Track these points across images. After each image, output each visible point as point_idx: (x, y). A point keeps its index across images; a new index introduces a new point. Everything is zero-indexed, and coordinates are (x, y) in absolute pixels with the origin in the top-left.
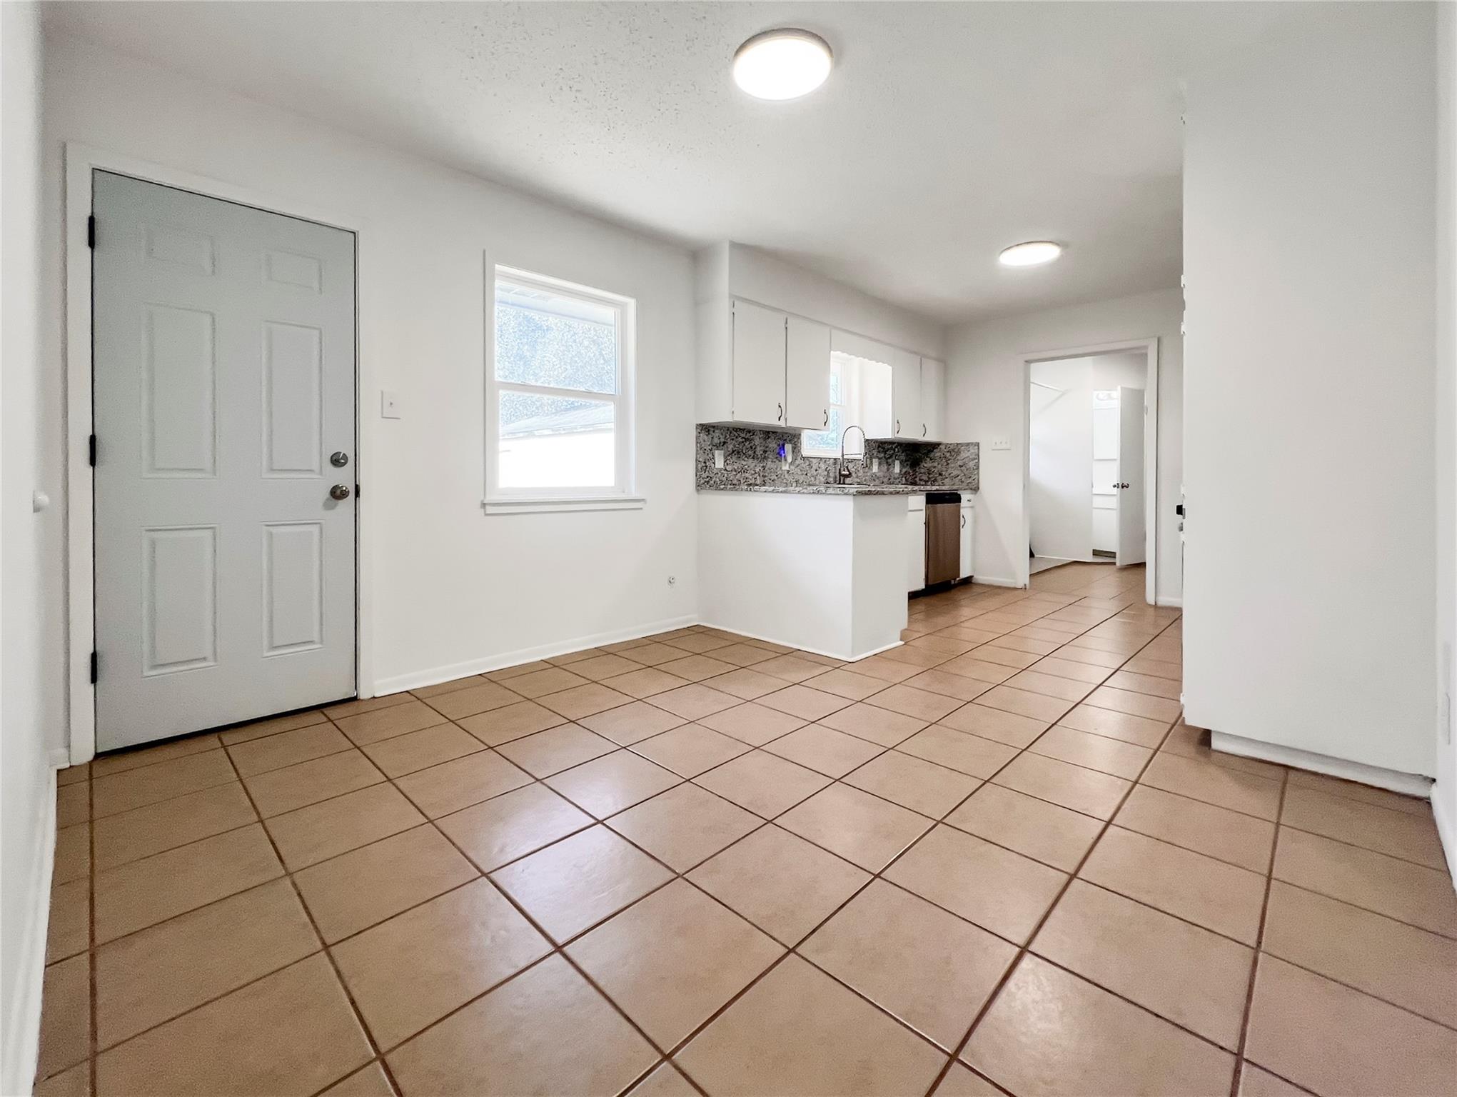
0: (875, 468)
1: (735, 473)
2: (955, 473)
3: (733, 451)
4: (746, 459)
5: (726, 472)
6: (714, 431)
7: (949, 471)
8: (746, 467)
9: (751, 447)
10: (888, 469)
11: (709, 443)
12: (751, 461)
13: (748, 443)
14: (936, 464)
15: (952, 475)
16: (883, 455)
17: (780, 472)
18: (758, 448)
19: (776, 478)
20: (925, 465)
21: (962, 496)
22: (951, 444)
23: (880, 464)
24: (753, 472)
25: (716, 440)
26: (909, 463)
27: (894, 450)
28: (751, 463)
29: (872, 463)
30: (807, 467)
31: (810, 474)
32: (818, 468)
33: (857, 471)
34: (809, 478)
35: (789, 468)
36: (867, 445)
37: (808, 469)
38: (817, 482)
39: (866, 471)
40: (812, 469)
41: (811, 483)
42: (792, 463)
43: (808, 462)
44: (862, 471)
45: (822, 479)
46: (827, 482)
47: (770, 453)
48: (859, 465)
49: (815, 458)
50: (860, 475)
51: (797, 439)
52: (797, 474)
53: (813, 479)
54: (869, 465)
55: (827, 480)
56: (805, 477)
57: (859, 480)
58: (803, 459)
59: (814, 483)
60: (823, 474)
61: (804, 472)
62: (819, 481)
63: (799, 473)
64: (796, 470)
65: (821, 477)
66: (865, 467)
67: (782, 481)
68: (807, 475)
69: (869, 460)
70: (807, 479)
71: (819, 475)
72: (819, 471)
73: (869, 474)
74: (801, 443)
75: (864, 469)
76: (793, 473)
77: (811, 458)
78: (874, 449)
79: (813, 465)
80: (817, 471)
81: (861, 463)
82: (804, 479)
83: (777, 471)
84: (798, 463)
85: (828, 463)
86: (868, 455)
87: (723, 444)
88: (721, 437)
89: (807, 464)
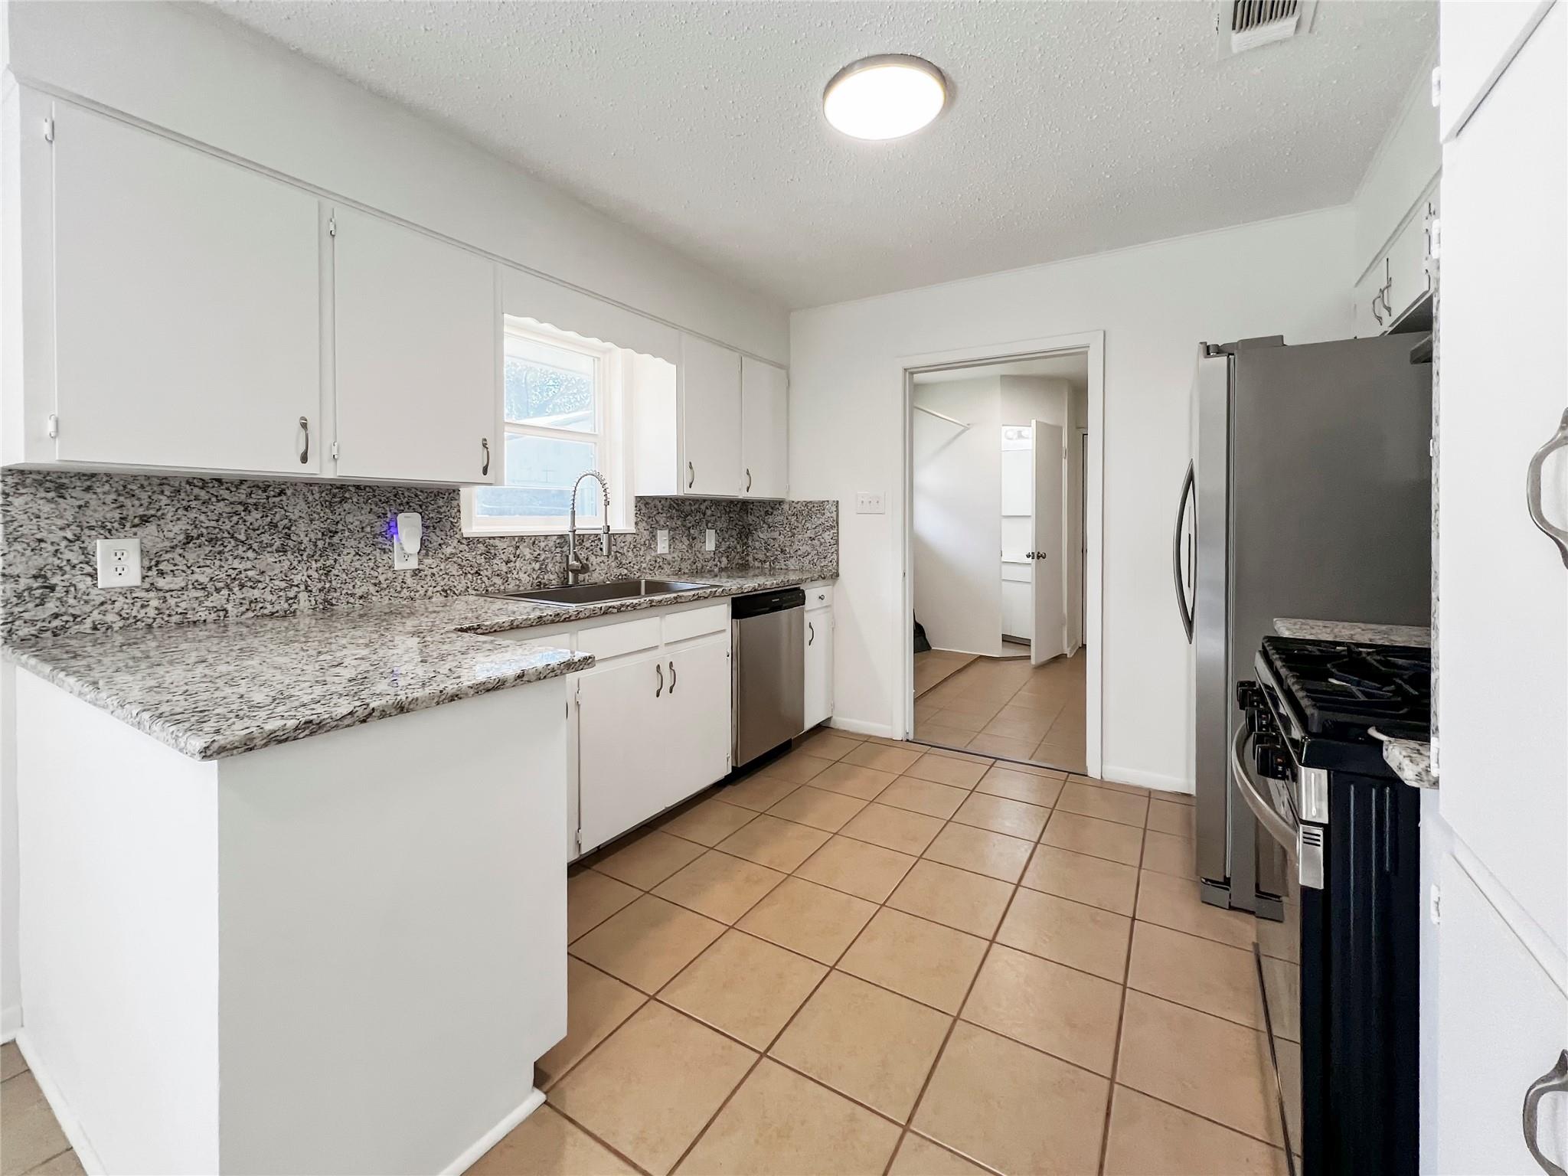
0: (662, 545)
1: (196, 593)
2: (804, 548)
3: (189, 539)
4: (248, 554)
5: (150, 594)
6: (93, 490)
7: (795, 547)
8: (249, 573)
9: (272, 525)
10: (691, 546)
11: (65, 521)
12: (270, 557)
13: (257, 514)
14: (776, 535)
15: (799, 553)
16: (679, 523)
17: (390, 575)
18: (303, 528)
19: (373, 589)
20: (761, 536)
21: (807, 593)
22: (798, 502)
23: (672, 539)
24: (283, 585)
25: (102, 513)
26: (734, 533)
27: (704, 514)
28: (271, 563)
29: (654, 537)
30: (478, 557)
31: (490, 571)
32: (512, 556)
33: (619, 555)
34: (485, 579)
35: (419, 565)
36: (643, 507)
37: (483, 560)
38: (510, 586)
39: (641, 553)
40: (495, 561)
41: (492, 588)
42: (431, 553)
43: (482, 548)
44: (630, 554)
45: (524, 578)
46: (540, 582)
47: (347, 534)
48: (623, 544)
49: (503, 537)
50: (628, 562)
51: (441, 502)
52: (446, 574)
53: (498, 581)
54: (647, 542)
55: (540, 580)
56: (475, 578)
57: (626, 571)
58: (464, 541)
59: (502, 588)
60: (529, 568)
61: (469, 569)
62: (518, 582)
63: (454, 573)
64: (442, 567)
65: (521, 575)
66: (639, 546)
67: (396, 595)
68: (480, 575)
69: (648, 532)
70: (479, 582)
71: (515, 572)
72: (517, 564)
73: (648, 558)
74: (459, 511)
75: (635, 550)
76: (434, 574)
77: (490, 538)
78: (659, 513)
79: (498, 554)
80: (509, 565)
81: (629, 538)
82: (469, 583)
83: (376, 574)
84: (448, 550)
85: (542, 544)
86: (644, 524)
87: (137, 521)
88: (128, 502)
89: (479, 552)
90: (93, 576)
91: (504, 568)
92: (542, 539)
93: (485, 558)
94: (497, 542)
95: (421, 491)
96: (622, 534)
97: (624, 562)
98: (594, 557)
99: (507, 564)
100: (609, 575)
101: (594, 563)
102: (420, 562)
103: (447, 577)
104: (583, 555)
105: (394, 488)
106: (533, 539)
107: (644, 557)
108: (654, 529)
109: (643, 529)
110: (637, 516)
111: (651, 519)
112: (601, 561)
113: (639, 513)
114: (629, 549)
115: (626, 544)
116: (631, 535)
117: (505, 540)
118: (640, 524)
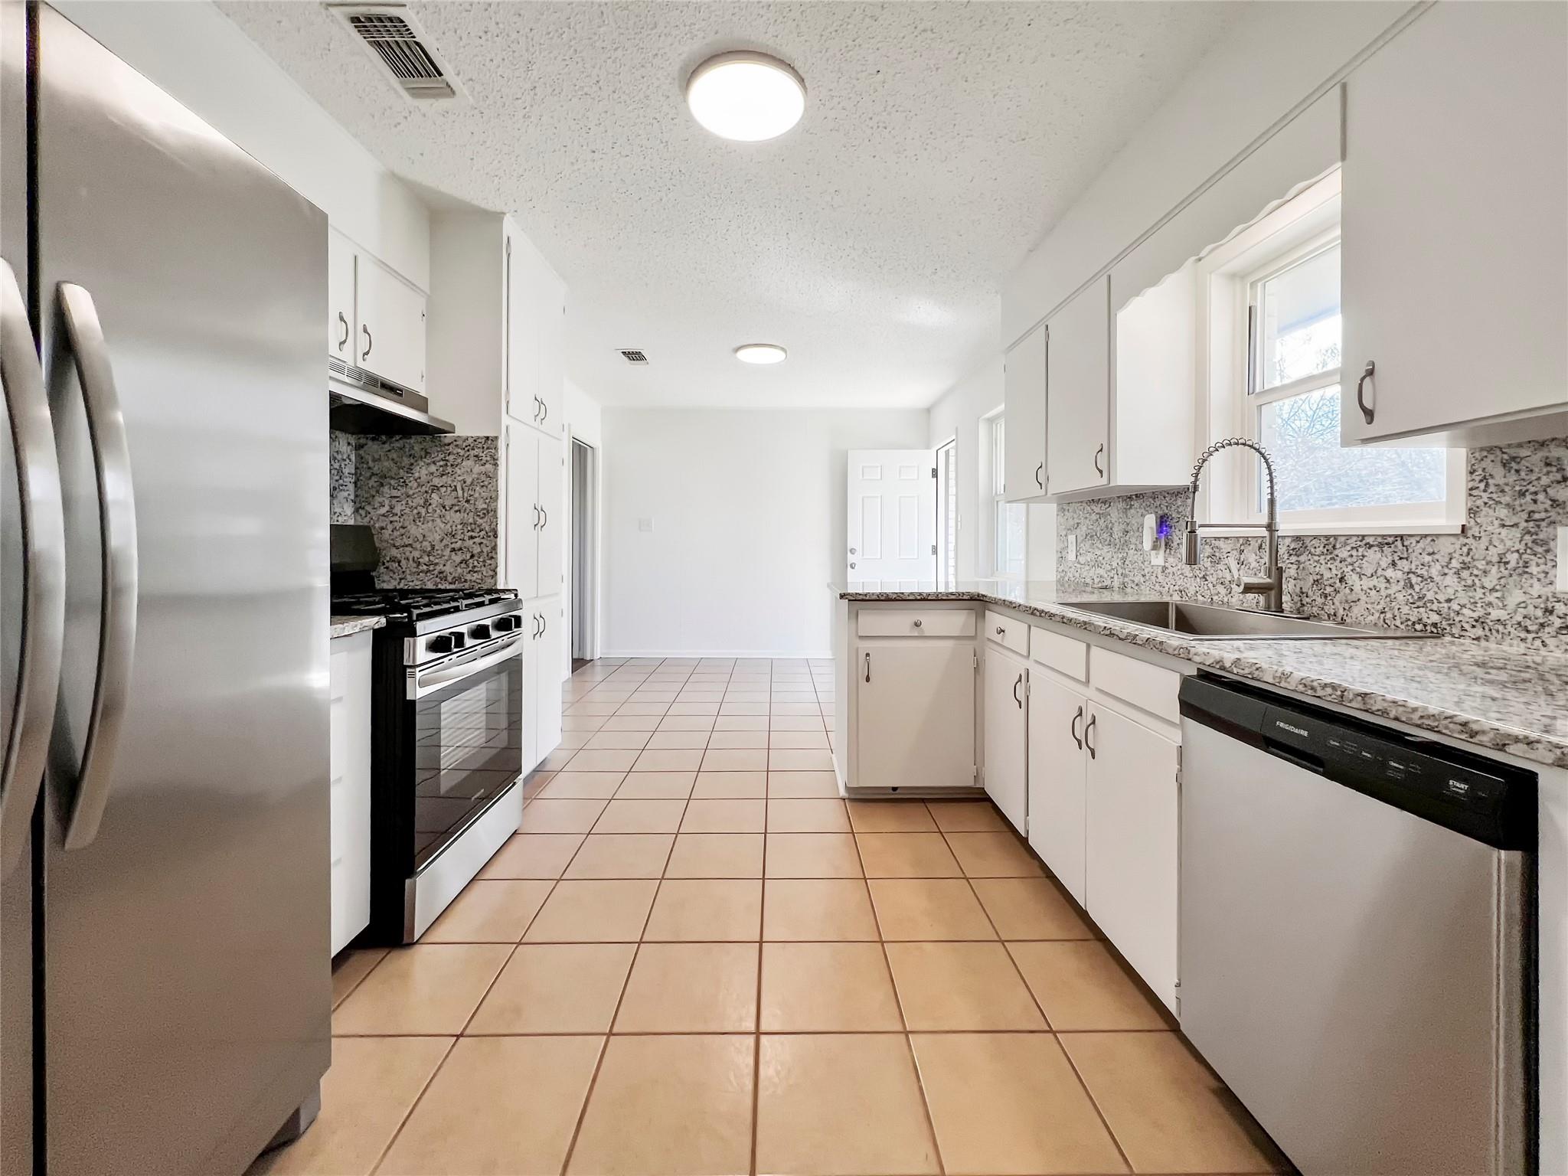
1: (1088, 568)
3: (1086, 535)
4: (1100, 546)
5: (1079, 566)
6: (1069, 509)
8: (1101, 558)
9: (1107, 527)
11: (1064, 527)
12: (1106, 549)
13: (1103, 520)
17: (1150, 569)
18: (1115, 529)
19: (1142, 579)
24: (1109, 567)
25: (1071, 522)
28: (1106, 552)
30: (1206, 559)
31: (1215, 577)
32: (1236, 563)
33: (1414, 580)
34: (1210, 585)
35: (1165, 562)
36: (1498, 472)
37: (1209, 563)
38: (1234, 600)
39: (1489, 582)
40: (1220, 567)
41: (1216, 598)
42: (1172, 553)
43: (1208, 550)
44: (1451, 580)
47: (1132, 533)
48: (1428, 559)
50: (1442, 597)
51: (1180, 501)
52: (1182, 574)
53: (1222, 591)
54: (1513, 558)
56: (1202, 583)
57: (1435, 618)
59: (1226, 600)
61: (1198, 572)
63: (1187, 574)
64: (1179, 567)
66: (1481, 565)
67: (1153, 587)
68: (1206, 580)
69: (1516, 533)
70: (1206, 588)
73: (1515, 597)
75: (1465, 574)
76: (1173, 574)
77: (1216, 539)
79: (1222, 558)
80: (1233, 573)
81: (1445, 547)
82: (1197, 588)
83: (1141, 567)
86: (1503, 512)
87: (1076, 525)
88: (1075, 516)
89: (1206, 555)
90: (1068, 553)
91: (1228, 576)
93: (1211, 562)
94: (1221, 544)
96: (1426, 536)
97: (1430, 596)
98: (1355, 577)
99: (1230, 572)
100: (1389, 615)
101: (1357, 588)
102: (1166, 560)
103: (1182, 578)
104: (1334, 571)
105: (1153, 493)
106: (1259, 542)
107: (1498, 594)
108: (1543, 524)
109: (1497, 523)
110: (1474, 492)
111: (1529, 498)
112: (1372, 587)
113: (1482, 486)
114: (1446, 571)
115: (1436, 557)
116: (1453, 539)
117: (1230, 541)
118: (1483, 513)
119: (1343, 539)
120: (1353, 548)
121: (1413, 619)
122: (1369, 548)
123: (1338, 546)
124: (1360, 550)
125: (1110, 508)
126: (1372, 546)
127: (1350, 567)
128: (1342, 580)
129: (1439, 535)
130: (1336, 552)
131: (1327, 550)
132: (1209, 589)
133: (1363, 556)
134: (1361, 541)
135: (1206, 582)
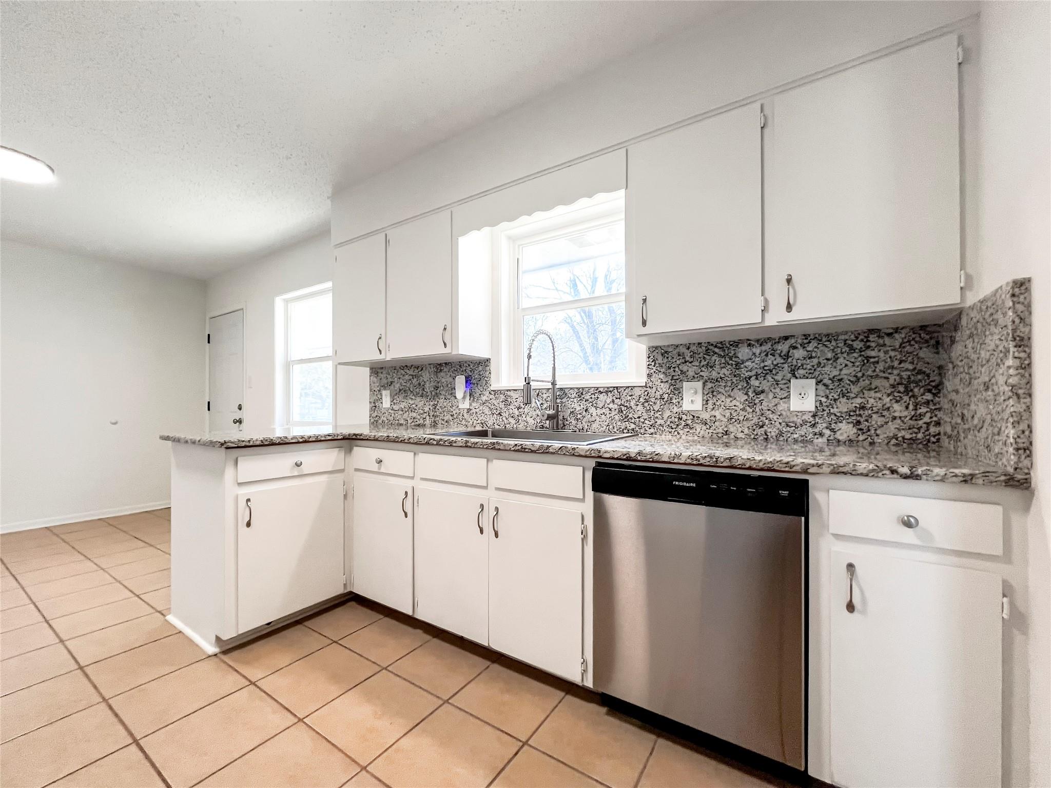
0: (692, 402)
1: (401, 413)
3: (400, 390)
4: (413, 397)
5: (392, 412)
6: (382, 373)
8: (414, 406)
9: (419, 384)
11: (378, 384)
12: (418, 399)
13: (415, 380)
16: (725, 372)
17: (458, 411)
18: (427, 385)
19: (451, 418)
22: (974, 306)
23: (711, 393)
24: (422, 412)
25: (384, 381)
27: (787, 356)
28: (419, 402)
29: (677, 390)
30: (501, 403)
31: (507, 413)
32: (522, 404)
33: (623, 408)
34: (504, 418)
35: (470, 406)
36: (660, 358)
37: (503, 406)
38: (520, 426)
39: (656, 407)
40: (511, 407)
41: (509, 425)
42: (475, 400)
43: (502, 397)
44: (640, 407)
45: (531, 421)
46: (542, 426)
47: (442, 388)
48: (629, 398)
49: (516, 390)
50: (636, 416)
51: (481, 368)
52: (483, 413)
53: (512, 421)
54: (666, 396)
55: (542, 424)
56: (498, 418)
57: (633, 426)
58: (493, 393)
59: (515, 426)
60: (534, 414)
61: (495, 411)
62: (526, 424)
63: (487, 413)
64: (481, 409)
65: (528, 418)
66: (653, 400)
67: (460, 422)
68: (501, 415)
69: (667, 385)
70: (501, 420)
71: (524, 416)
72: (526, 410)
73: (667, 414)
74: (490, 373)
75: (646, 404)
76: (476, 413)
77: (507, 390)
78: (686, 362)
79: (512, 402)
80: (520, 410)
81: (637, 392)
82: (495, 421)
83: (452, 410)
84: (484, 398)
85: (545, 396)
86: (662, 376)
87: (390, 384)
88: (389, 377)
89: (501, 400)
90: (382, 403)
91: (516, 412)
92: (544, 391)
93: (505, 405)
94: (511, 393)
95: (471, 363)
96: (628, 387)
97: (631, 416)
98: (593, 409)
99: (518, 410)
100: (611, 427)
101: (594, 414)
102: (470, 405)
103: (483, 415)
104: (582, 407)
105: (460, 362)
106: (537, 391)
107: (660, 413)
108: (678, 381)
109: (659, 380)
110: (650, 367)
111: (672, 369)
112: (602, 413)
113: (653, 364)
114: (638, 403)
115: (633, 397)
116: (640, 388)
117: (517, 392)
118: (654, 376)
119: (587, 389)
120: (592, 394)
121: (623, 428)
122: (601, 394)
123: (584, 393)
124: (596, 395)
125: (423, 371)
126: (602, 392)
127: (591, 404)
128: (586, 410)
129: (635, 386)
130: (583, 396)
131: (578, 395)
132: (503, 421)
133: (598, 398)
134: (596, 390)
135: (501, 417)
